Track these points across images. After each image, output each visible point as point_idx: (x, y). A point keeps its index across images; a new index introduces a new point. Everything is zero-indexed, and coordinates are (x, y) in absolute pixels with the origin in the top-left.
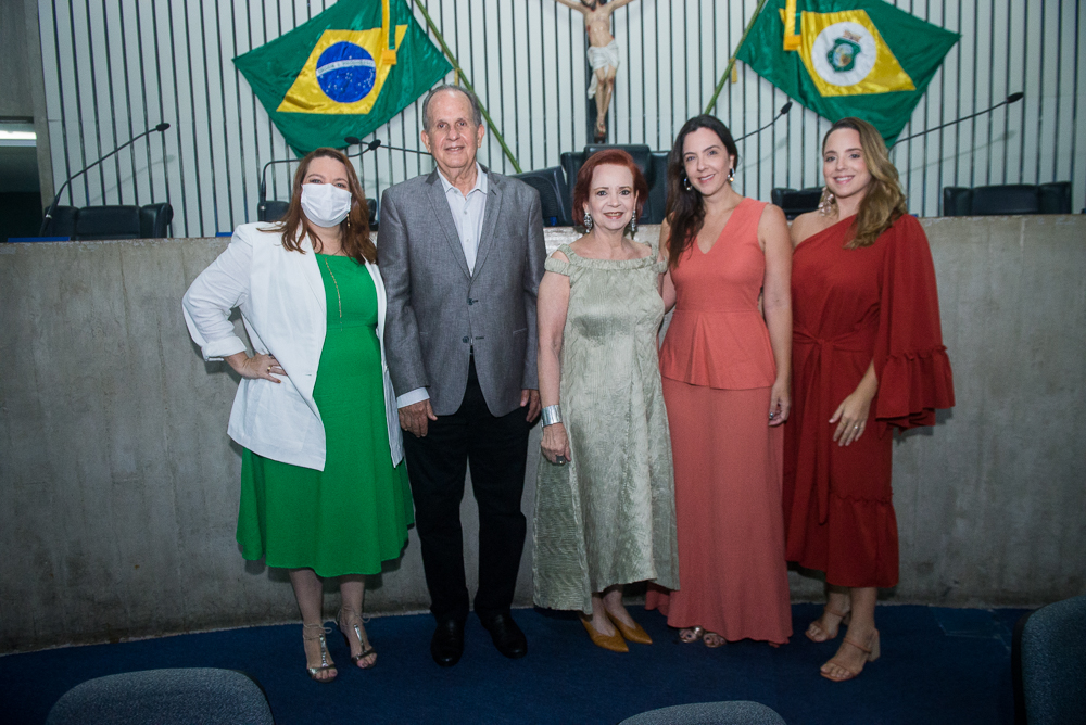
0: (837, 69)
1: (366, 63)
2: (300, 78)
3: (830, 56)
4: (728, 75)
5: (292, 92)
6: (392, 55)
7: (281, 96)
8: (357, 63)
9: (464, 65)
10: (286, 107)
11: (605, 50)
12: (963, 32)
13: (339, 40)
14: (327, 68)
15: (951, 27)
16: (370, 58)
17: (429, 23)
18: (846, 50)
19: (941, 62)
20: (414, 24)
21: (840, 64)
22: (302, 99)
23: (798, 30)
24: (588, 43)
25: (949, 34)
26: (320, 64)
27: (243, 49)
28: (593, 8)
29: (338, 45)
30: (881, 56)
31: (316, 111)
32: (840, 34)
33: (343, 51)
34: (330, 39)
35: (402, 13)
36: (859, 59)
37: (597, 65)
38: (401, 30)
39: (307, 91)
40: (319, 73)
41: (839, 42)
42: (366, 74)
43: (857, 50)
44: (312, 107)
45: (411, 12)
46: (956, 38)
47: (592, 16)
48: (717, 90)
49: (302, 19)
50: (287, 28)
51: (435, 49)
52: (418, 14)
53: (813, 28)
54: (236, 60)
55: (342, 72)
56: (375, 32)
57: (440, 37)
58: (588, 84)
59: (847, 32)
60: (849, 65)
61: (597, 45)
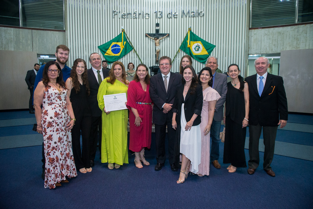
0: (196, 51)
1: (119, 47)
2: (108, 50)
3: (195, 49)
4: (178, 51)
5: (107, 52)
6: (123, 46)
7: (105, 53)
8: (118, 47)
9: (135, 48)
10: (106, 54)
11: (158, 47)
12: (216, 45)
13: (115, 44)
14: (113, 48)
15: (214, 44)
16: (120, 47)
17: (130, 41)
18: (197, 48)
19: (213, 50)
20: (127, 41)
21: (196, 50)
22: (109, 53)
23: (190, 44)
24: (155, 46)
25: (214, 45)
26: (111, 48)
27: (99, 45)
28: (156, 40)
29: (115, 45)
30: (203, 48)
31: (111, 55)
32: (197, 45)
33: (116, 45)
34: (114, 43)
35: (125, 40)
36: (200, 49)
37: (157, 49)
38: (125, 42)
39: (109, 52)
40: (111, 49)
41: (196, 46)
42: (119, 49)
43: (199, 48)
44: (110, 55)
45: (127, 39)
46: (215, 46)
47: (156, 41)
48: (177, 53)
49: (109, 40)
50: (107, 42)
51: (130, 45)
52: (128, 40)
53: (192, 44)
54: (98, 47)
55: (115, 49)
56: (121, 43)
57: (131, 44)
58: (155, 52)
59: (198, 45)
60: (198, 50)
61: (157, 46)
